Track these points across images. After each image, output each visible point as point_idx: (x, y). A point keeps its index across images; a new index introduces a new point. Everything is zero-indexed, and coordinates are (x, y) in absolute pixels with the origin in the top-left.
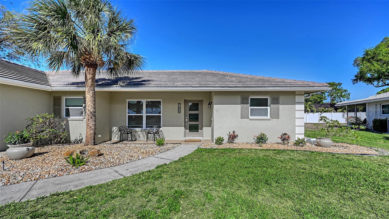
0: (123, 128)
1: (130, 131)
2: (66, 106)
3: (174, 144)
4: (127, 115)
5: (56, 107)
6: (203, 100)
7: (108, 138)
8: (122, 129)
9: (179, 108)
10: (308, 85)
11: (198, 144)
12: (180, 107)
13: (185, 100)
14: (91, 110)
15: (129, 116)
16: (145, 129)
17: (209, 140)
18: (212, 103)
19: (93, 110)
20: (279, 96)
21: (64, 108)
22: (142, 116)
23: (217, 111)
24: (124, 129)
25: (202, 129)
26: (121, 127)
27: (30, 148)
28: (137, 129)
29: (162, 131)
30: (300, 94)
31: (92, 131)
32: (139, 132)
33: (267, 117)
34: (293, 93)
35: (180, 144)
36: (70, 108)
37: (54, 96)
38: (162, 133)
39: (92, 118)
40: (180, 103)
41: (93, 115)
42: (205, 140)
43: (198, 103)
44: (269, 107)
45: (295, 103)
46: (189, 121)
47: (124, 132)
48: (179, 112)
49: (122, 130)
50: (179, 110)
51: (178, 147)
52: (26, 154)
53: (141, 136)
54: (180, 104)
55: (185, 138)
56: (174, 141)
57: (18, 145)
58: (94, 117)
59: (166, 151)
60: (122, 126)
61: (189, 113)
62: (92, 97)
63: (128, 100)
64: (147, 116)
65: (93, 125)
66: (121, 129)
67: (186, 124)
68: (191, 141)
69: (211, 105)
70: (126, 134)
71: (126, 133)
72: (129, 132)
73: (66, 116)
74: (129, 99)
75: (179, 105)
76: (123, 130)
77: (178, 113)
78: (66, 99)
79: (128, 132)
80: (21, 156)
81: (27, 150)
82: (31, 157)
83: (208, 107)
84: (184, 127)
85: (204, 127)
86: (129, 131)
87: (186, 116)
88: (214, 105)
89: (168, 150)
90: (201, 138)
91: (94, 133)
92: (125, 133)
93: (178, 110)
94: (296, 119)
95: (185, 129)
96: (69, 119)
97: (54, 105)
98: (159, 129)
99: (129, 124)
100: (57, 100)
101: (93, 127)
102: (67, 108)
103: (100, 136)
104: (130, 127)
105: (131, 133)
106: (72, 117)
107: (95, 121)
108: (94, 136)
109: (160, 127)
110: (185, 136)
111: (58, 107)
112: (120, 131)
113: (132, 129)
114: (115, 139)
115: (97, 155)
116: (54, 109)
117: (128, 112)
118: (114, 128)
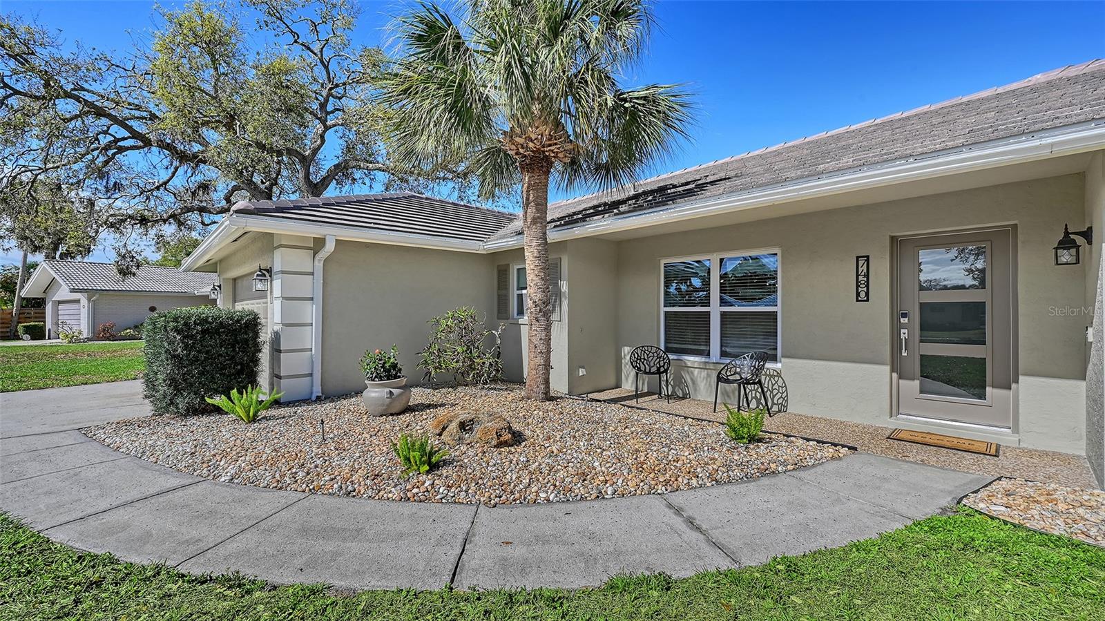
0: (645, 352)
1: (664, 363)
2: (518, 289)
3: (818, 442)
4: (663, 309)
5: (501, 292)
6: (1015, 226)
7: (612, 382)
8: (642, 357)
9: (860, 278)
11: (972, 470)
12: (867, 275)
13: (893, 239)
14: (536, 296)
15: (666, 313)
16: (719, 361)
17: (1067, 459)
18: (1087, 235)
21: (514, 292)
22: (708, 313)
24: (648, 355)
25: (1014, 386)
26: (639, 351)
27: (396, 391)
28: (691, 360)
29: (779, 375)
31: (539, 358)
32: (696, 372)
35: (854, 449)
36: (522, 292)
37: (498, 265)
38: (780, 383)
39: (537, 321)
40: (868, 257)
41: (540, 311)
42: (1030, 453)
43: (983, 248)
46: (921, 341)
47: (647, 366)
48: (863, 295)
49: (640, 360)
50: (863, 289)
51: (835, 464)
52: (389, 405)
53: (702, 385)
54: (868, 261)
55: (892, 420)
56: (831, 423)
57: (378, 381)
58: (543, 316)
59: (750, 478)
60: (643, 347)
61: (921, 302)
62: (536, 257)
63: (663, 262)
64: (723, 314)
65: (542, 342)
66: (638, 356)
67: (904, 354)
68: (927, 440)
69: (1078, 247)
70: (653, 373)
71: (653, 370)
72: (662, 369)
73: (518, 314)
74: (667, 255)
75: (861, 263)
76: (644, 359)
77: (857, 300)
78: (519, 270)
79: (660, 367)
80: (380, 409)
81: (389, 396)
83: (1053, 262)
84: (888, 368)
85: (1025, 374)
86: (663, 366)
87: (904, 315)
89: (765, 473)
90: (1000, 434)
91: (545, 365)
92: (650, 370)
93: (858, 286)
95: (895, 375)
96: (521, 321)
97: (499, 288)
98: (769, 365)
99: (666, 342)
100: (503, 274)
101: (543, 348)
102: (519, 292)
103: (582, 372)
104: (668, 350)
105: (666, 371)
106: (525, 319)
107: (548, 329)
108: (547, 373)
109: (774, 358)
110: (895, 408)
111: (503, 292)
112: (636, 363)
113: (675, 357)
114: (628, 386)
115: (494, 442)
116: (499, 296)
117: (665, 300)
118: (626, 350)
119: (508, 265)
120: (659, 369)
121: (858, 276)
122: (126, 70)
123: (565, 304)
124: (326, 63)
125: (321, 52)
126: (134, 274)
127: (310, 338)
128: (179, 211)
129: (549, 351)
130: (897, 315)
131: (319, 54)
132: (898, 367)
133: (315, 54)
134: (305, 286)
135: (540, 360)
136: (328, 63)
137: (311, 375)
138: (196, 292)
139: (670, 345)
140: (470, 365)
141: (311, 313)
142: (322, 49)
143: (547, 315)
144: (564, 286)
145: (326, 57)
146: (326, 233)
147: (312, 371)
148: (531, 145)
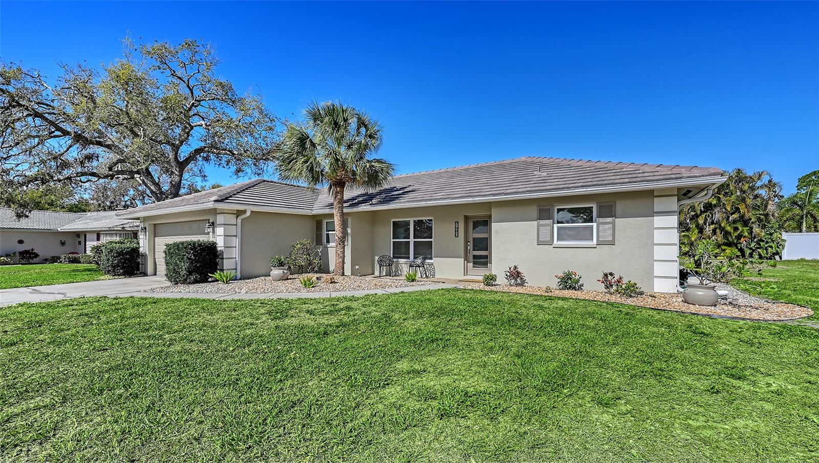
2: (327, 231)
3: (435, 282)
4: (392, 240)
5: (318, 233)
7: (370, 272)
10: (678, 174)
12: (458, 228)
13: (465, 216)
15: (393, 242)
16: (412, 260)
19: (341, 235)
20: (615, 202)
21: (325, 233)
22: (409, 242)
23: (497, 232)
24: (385, 259)
27: (285, 271)
28: (402, 261)
29: (432, 265)
30: (665, 194)
32: (404, 265)
33: (592, 243)
34: (649, 194)
35: (444, 283)
36: (330, 232)
37: (316, 220)
38: (433, 267)
40: (458, 221)
43: (488, 221)
44: (596, 224)
45: (653, 214)
46: (473, 250)
47: (385, 263)
48: (457, 235)
49: (382, 261)
50: (457, 233)
52: (283, 277)
53: (404, 269)
54: (458, 223)
55: (465, 277)
57: (277, 267)
60: (384, 256)
61: (473, 237)
63: (392, 220)
64: (415, 242)
66: (381, 259)
67: (468, 254)
68: (470, 281)
73: (327, 242)
74: (394, 218)
75: (456, 224)
76: (384, 261)
77: (455, 236)
78: (327, 222)
80: (279, 278)
81: (283, 273)
82: (285, 280)
84: (463, 259)
86: (391, 263)
87: (469, 242)
88: (492, 224)
92: (386, 265)
93: (455, 232)
94: (655, 247)
95: (465, 261)
96: (328, 246)
97: (317, 231)
98: (428, 261)
99: (393, 254)
100: (319, 225)
101: (342, 255)
102: (327, 233)
103: (357, 267)
104: (394, 257)
105: (392, 265)
106: (332, 244)
107: (344, 248)
108: (343, 265)
109: (431, 259)
110: (466, 272)
111: (320, 232)
112: (381, 263)
113: (396, 260)
114: (377, 273)
115: (330, 282)
116: (317, 234)
117: (393, 237)
118: (377, 258)
119: (322, 220)
120: (389, 264)
121: (456, 228)
122: (33, 77)
123: (350, 238)
124: (191, 88)
125: (188, 81)
126: (27, 217)
127: (235, 253)
128: (75, 175)
129: (344, 257)
130: (466, 241)
131: (186, 81)
132: (466, 259)
133: (184, 81)
134: (233, 230)
135: (341, 260)
136: (193, 88)
137: (236, 269)
138: (59, 229)
139: (395, 255)
140: (309, 264)
141: (236, 242)
142: (189, 79)
143: (343, 242)
144: (349, 231)
145: (191, 84)
146: (246, 208)
147: (236, 267)
148: (338, 177)
